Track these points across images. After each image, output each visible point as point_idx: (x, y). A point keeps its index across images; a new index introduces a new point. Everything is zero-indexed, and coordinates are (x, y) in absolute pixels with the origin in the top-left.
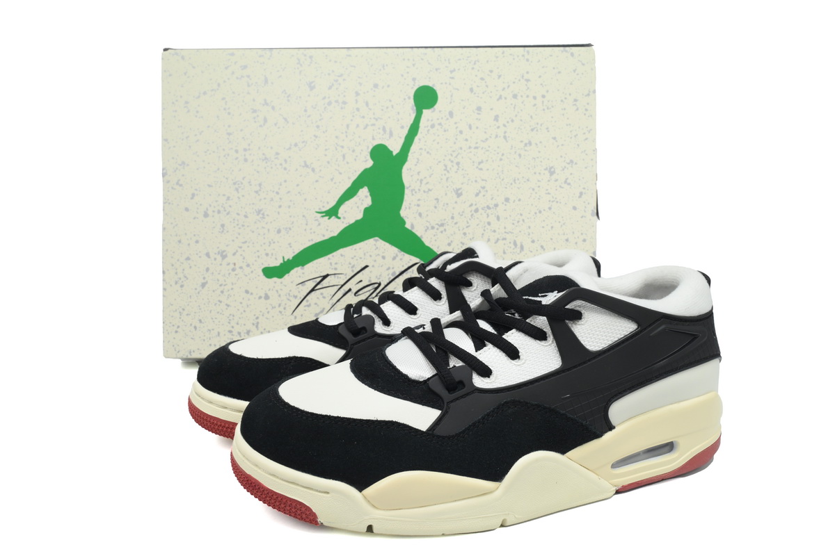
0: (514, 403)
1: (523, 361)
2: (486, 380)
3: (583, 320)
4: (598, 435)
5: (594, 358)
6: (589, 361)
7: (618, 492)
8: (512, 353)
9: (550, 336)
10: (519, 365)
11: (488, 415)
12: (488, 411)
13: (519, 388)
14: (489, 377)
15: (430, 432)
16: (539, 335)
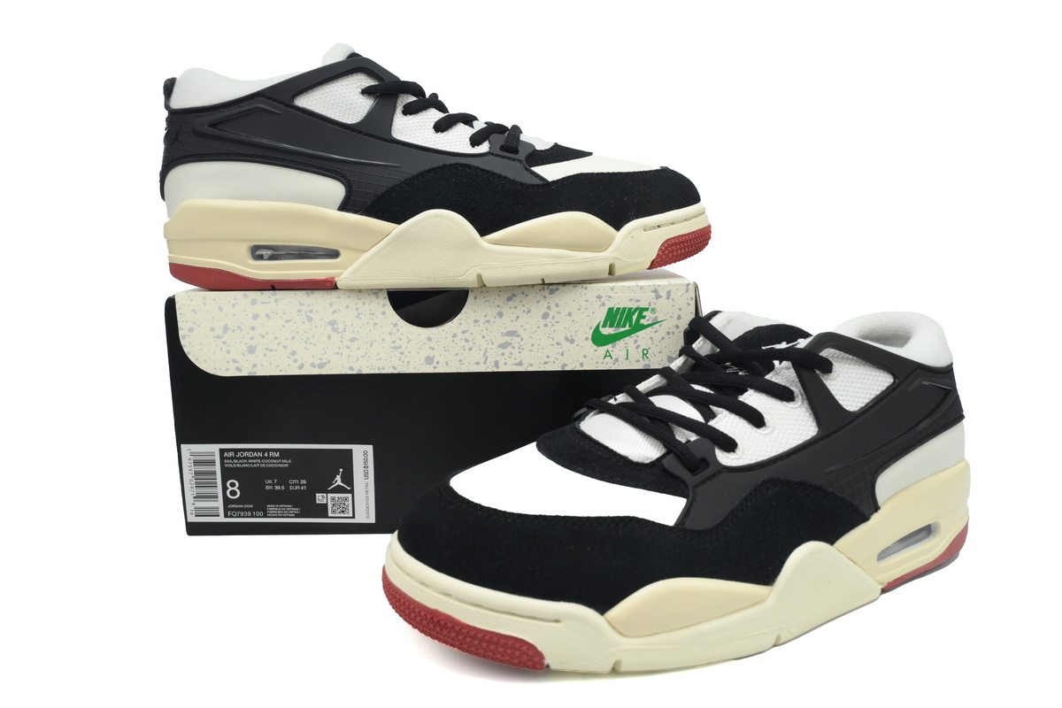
0: (773, 482)
1: (770, 430)
2: (732, 455)
3: (833, 373)
4: (865, 519)
5: (853, 421)
6: (848, 424)
7: (884, 591)
8: (756, 419)
9: (798, 396)
10: (767, 435)
11: (746, 499)
12: (745, 494)
13: (775, 463)
14: (734, 451)
15: (680, 527)
16: (784, 394)
